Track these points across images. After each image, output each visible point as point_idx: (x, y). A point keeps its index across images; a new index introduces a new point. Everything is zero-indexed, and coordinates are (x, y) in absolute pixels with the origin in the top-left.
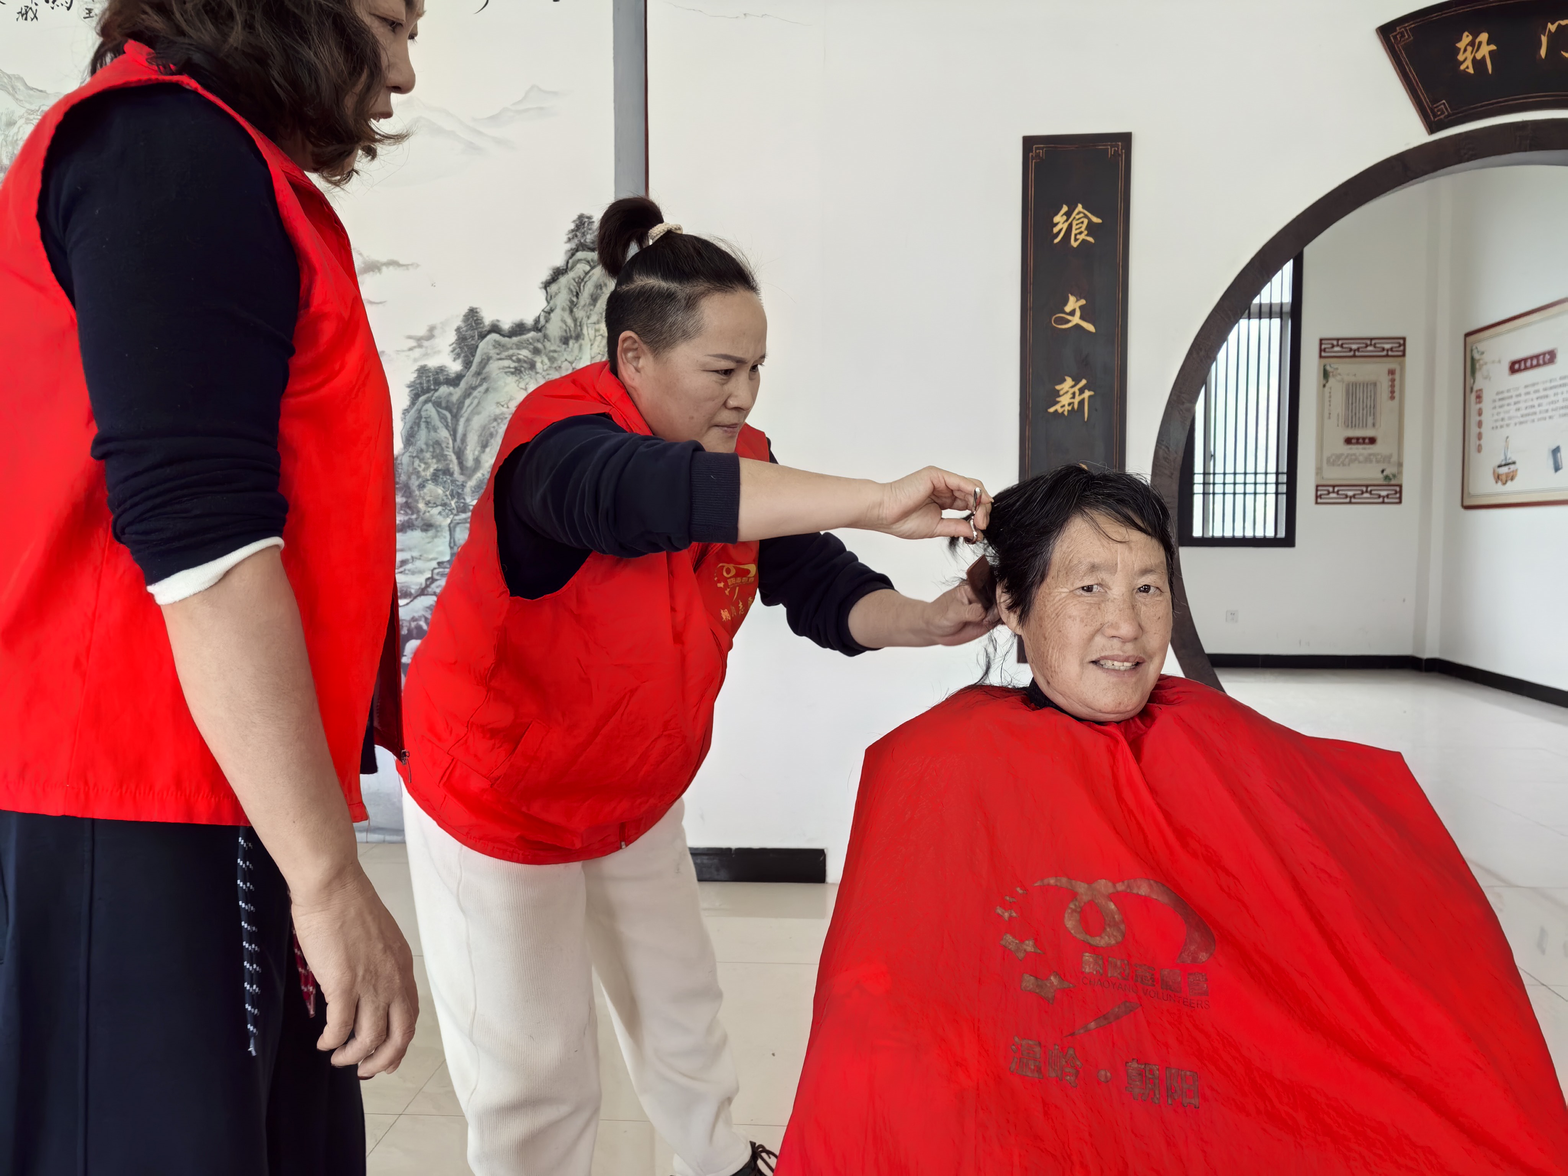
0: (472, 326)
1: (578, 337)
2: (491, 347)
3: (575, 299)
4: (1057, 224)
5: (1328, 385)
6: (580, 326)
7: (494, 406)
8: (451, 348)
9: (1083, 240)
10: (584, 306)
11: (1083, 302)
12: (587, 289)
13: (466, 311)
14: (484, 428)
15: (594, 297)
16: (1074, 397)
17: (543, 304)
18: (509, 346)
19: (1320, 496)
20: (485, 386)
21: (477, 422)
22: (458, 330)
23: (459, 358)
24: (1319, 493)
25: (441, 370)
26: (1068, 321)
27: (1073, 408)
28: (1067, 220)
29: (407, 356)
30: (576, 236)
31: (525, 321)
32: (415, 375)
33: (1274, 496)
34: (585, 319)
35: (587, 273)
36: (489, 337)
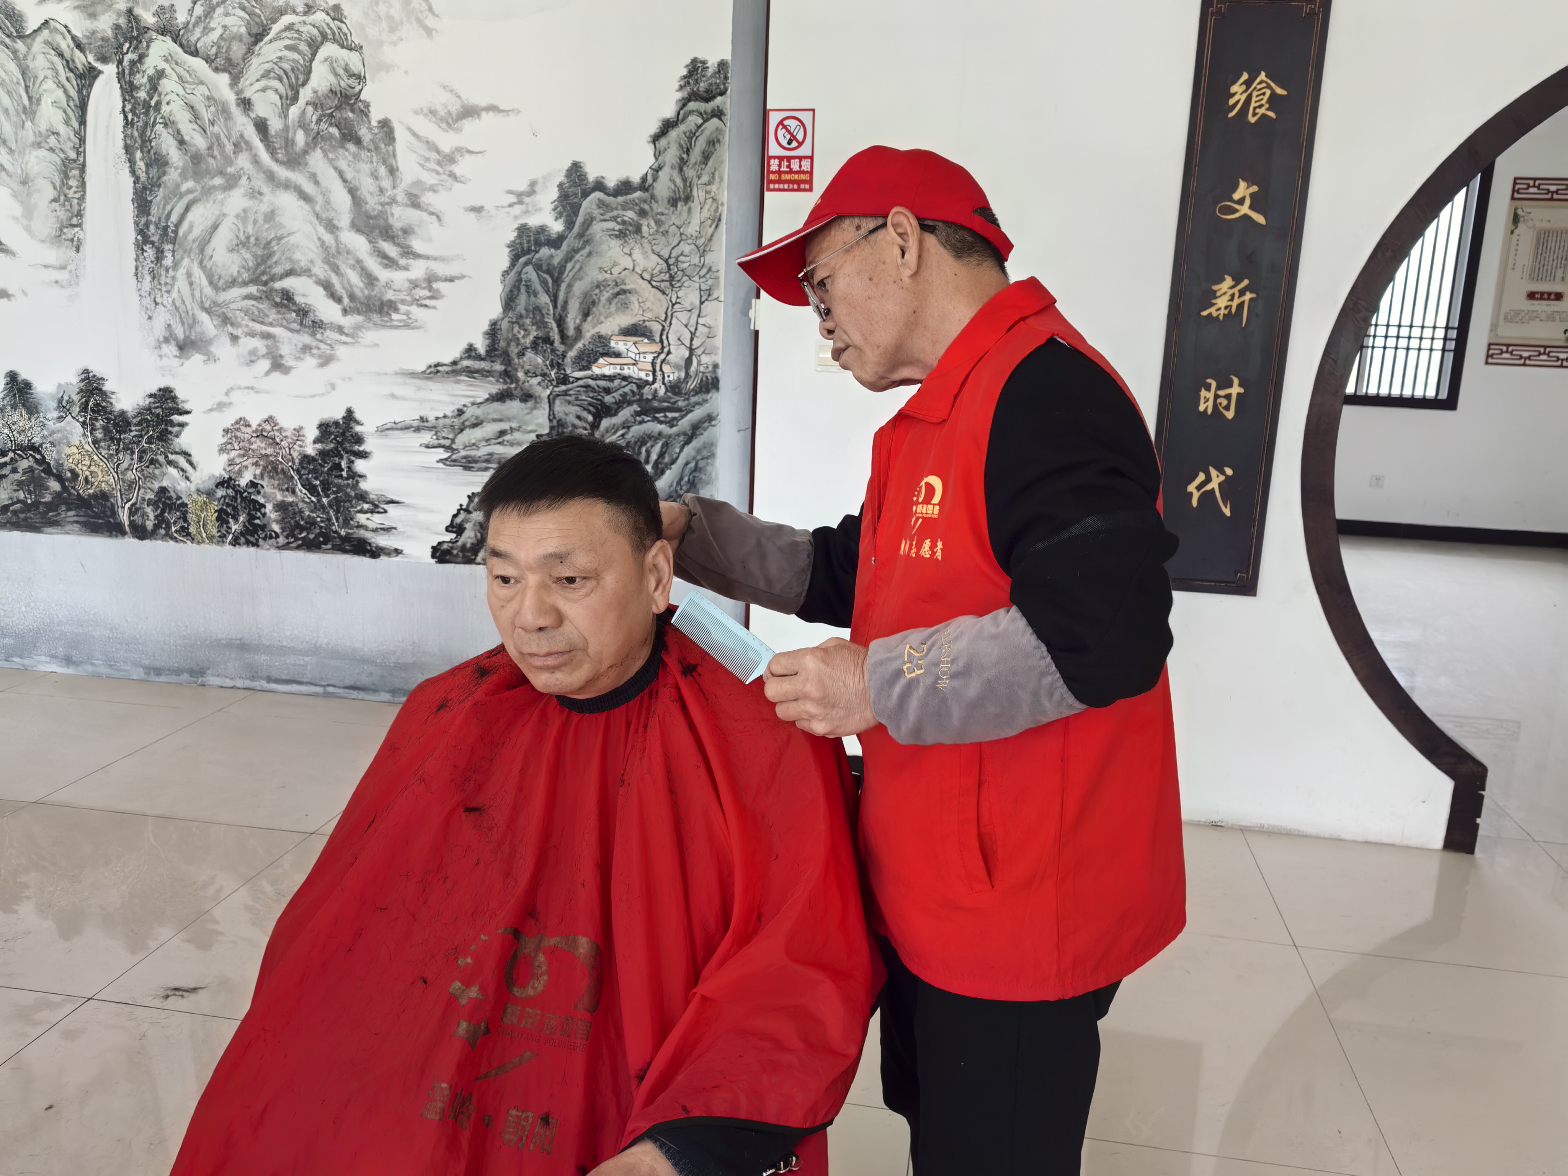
0: (575, 182)
1: (688, 198)
2: (594, 207)
3: (685, 156)
4: (1235, 94)
5: (1517, 232)
6: (690, 187)
7: (597, 272)
8: (552, 206)
9: (1264, 115)
10: (696, 163)
11: (1255, 188)
12: (698, 144)
13: (570, 165)
14: (586, 295)
15: (706, 154)
16: (1232, 299)
17: (651, 161)
18: (614, 206)
19: (1492, 356)
20: (587, 249)
21: (579, 288)
22: (560, 186)
23: (561, 217)
24: (1491, 352)
25: (542, 229)
26: (1236, 211)
27: (1230, 311)
28: (1245, 91)
29: (508, 213)
30: (689, 83)
31: (631, 179)
32: (516, 234)
33: (1440, 353)
34: (695, 179)
35: (699, 127)
36: (593, 195)
